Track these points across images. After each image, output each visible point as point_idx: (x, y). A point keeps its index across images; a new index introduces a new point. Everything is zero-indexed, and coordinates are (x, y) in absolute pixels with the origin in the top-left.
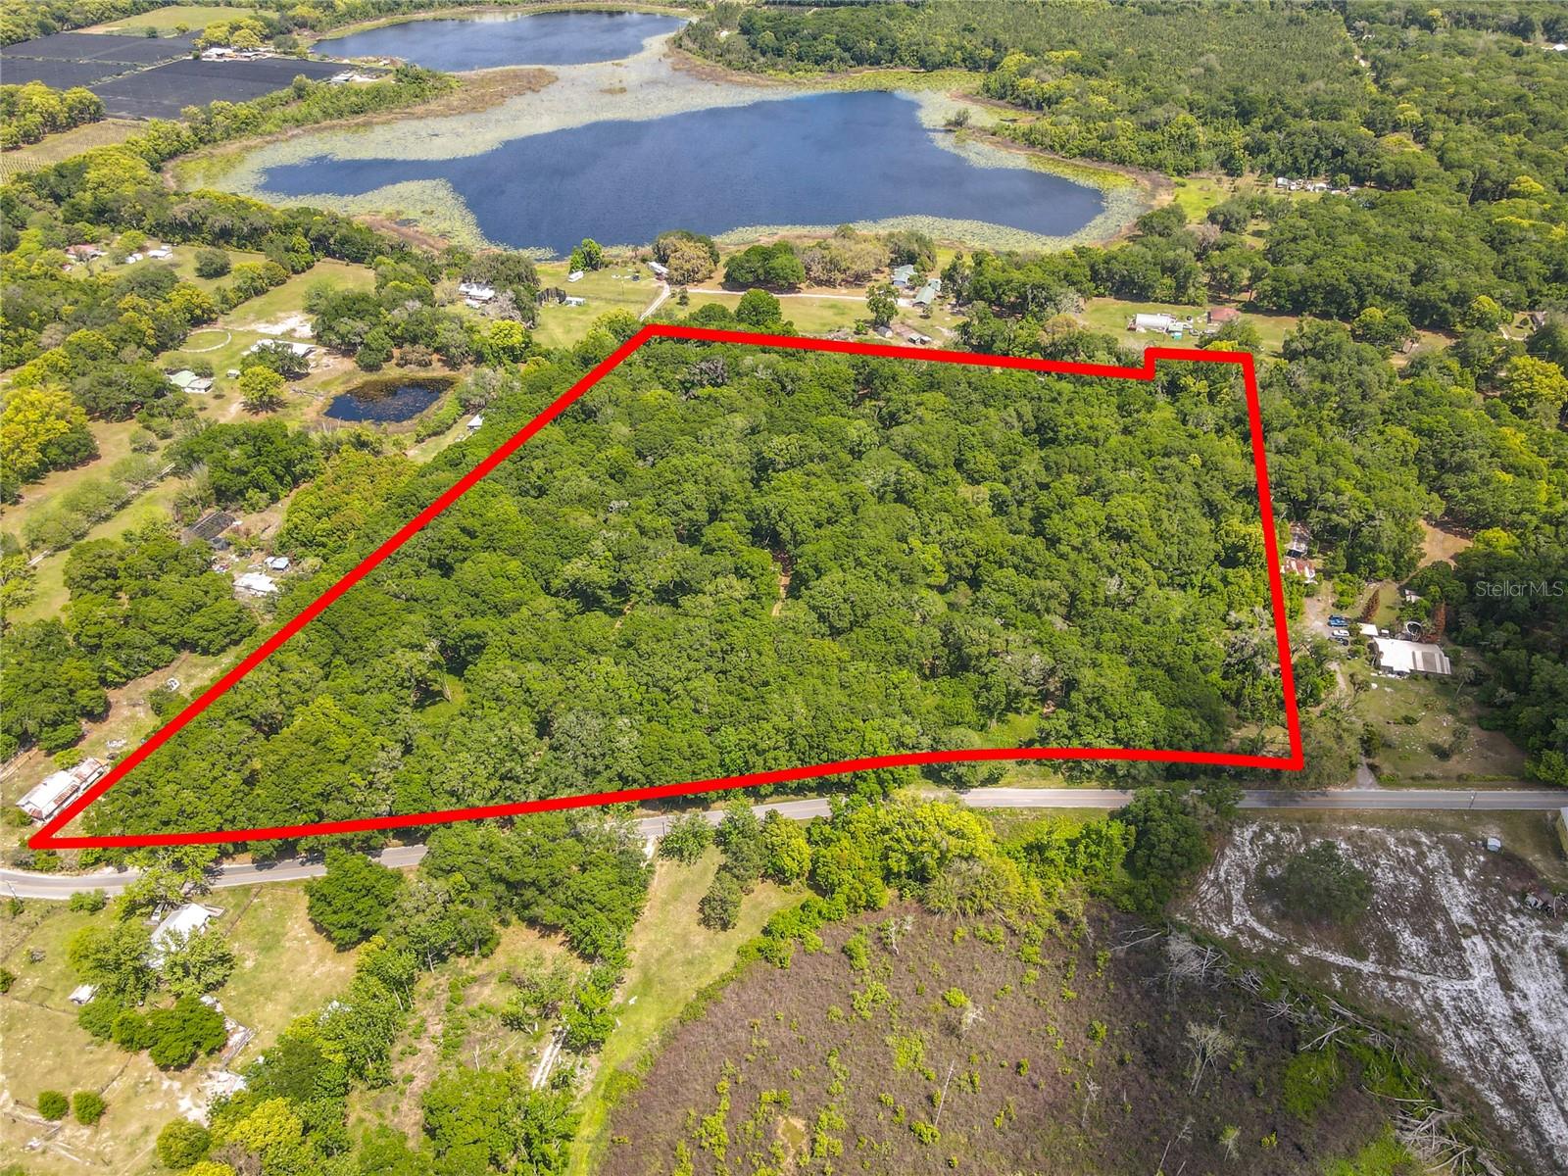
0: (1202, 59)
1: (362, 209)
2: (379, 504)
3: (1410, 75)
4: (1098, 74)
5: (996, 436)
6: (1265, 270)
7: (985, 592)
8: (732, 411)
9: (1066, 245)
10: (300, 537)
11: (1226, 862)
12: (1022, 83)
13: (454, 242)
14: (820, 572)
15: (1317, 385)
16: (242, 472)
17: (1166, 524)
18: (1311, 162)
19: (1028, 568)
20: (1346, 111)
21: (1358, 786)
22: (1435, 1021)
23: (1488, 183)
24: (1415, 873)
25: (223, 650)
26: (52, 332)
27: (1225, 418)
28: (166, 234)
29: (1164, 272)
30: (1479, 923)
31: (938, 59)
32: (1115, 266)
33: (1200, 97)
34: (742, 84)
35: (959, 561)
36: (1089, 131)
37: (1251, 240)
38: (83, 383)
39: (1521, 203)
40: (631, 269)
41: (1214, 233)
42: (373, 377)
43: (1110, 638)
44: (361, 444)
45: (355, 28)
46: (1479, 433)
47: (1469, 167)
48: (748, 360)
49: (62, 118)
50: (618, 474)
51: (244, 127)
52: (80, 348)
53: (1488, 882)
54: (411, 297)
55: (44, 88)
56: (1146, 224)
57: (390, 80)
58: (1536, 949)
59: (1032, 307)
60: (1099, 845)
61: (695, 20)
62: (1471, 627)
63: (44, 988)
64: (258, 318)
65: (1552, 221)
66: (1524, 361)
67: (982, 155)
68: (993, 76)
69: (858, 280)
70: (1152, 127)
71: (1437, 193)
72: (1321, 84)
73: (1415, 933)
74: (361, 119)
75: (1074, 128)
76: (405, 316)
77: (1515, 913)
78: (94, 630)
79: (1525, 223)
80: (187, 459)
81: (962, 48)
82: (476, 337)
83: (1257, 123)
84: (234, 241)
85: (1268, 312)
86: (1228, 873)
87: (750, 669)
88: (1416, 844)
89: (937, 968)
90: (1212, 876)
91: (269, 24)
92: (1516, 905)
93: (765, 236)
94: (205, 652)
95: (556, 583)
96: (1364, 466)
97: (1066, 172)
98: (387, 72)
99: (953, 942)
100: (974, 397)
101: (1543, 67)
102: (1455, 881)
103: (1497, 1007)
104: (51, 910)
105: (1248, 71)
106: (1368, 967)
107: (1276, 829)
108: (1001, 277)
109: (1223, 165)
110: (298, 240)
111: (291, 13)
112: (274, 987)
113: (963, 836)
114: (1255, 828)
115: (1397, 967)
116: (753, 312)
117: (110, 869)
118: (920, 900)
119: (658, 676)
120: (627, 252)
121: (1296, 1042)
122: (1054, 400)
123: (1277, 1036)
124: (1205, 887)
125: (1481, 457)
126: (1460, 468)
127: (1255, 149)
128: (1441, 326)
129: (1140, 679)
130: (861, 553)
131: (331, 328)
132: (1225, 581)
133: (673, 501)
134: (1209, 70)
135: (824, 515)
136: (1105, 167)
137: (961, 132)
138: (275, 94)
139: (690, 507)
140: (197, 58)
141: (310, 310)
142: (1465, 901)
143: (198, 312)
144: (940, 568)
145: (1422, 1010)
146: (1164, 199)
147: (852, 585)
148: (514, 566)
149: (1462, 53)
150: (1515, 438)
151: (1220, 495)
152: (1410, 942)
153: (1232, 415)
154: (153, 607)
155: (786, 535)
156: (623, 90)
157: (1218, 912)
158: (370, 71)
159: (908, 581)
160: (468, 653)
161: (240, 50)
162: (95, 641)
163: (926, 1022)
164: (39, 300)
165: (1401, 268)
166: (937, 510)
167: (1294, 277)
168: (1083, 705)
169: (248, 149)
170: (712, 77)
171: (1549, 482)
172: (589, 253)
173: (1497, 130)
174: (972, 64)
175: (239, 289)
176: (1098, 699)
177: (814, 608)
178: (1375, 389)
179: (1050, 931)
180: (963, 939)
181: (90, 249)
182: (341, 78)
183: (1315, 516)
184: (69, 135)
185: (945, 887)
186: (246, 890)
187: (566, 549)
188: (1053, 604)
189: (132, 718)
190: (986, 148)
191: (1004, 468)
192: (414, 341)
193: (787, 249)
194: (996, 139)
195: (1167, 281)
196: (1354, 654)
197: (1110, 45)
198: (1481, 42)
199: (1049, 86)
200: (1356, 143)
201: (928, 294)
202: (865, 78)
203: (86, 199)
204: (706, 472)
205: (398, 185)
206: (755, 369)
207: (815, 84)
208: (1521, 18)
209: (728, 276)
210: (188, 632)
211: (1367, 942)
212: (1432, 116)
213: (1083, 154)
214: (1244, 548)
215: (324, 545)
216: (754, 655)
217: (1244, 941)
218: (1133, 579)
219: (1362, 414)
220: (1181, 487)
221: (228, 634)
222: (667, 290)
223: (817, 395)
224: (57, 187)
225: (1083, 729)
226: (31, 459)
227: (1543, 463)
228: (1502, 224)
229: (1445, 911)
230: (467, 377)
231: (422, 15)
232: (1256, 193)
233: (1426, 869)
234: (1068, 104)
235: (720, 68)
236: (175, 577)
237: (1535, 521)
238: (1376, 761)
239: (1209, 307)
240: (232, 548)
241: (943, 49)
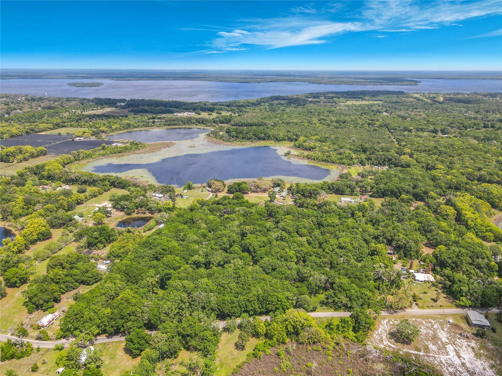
0: (352, 139)
1: (124, 176)
2: (136, 245)
3: (406, 142)
4: (325, 142)
5: (307, 225)
6: (374, 186)
7: (307, 263)
8: (234, 220)
9: (321, 181)
10: (114, 255)
11: (380, 329)
12: (305, 144)
13: (150, 183)
14: (262, 258)
15: (390, 212)
16: (97, 238)
17: (354, 244)
18: (383, 162)
19: (318, 256)
20: (391, 150)
21: (414, 309)
22: (441, 366)
23: (429, 167)
24: (431, 330)
25: (93, 284)
26: (38, 206)
27: (367, 220)
28: (67, 183)
29: (347, 187)
30: (450, 341)
31: (281, 139)
32: (334, 186)
33: (352, 147)
34: (228, 145)
35: (300, 255)
36: (324, 155)
37: (370, 180)
38: (48, 218)
39: (438, 171)
40: (201, 189)
41: (360, 178)
42: (129, 217)
43: (342, 271)
44: (129, 232)
45: (117, 132)
46: (434, 222)
47: (424, 163)
48: (237, 209)
49: (35, 155)
50: (204, 236)
51: (88, 156)
52: (48, 209)
53: (451, 331)
54: (140, 196)
55: (30, 147)
56: (341, 176)
57: (128, 145)
58: (466, 347)
59: (313, 195)
60: (345, 324)
61: (213, 130)
62: (438, 269)
63: (47, 370)
64: (95, 203)
65: (447, 175)
66: (443, 206)
67: (295, 161)
68: (296, 143)
69: (264, 191)
70: (340, 154)
71: (416, 168)
72: (384, 144)
73: (433, 344)
74: (121, 154)
75: (320, 154)
76: (139, 200)
77: (459, 338)
78: (58, 277)
79: (440, 175)
80: (80, 236)
81: (287, 136)
82: (159, 206)
83: (368, 153)
84: (87, 184)
85: (376, 197)
86: (381, 332)
87: (245, 282)
88: (431, 323)
89: (303, 357)
90: (377, 333)
91: (94, 132)
92: (459, 337)
93: (237, 180)
94: (88, 284)
95: (190, 262)
96: (405, 230)
97: (319, 165)
98: (127, 143)
99: (307, 351)
100: (300, 216)
101: (441, 140)
102: (442, 331)
103: (457, 361)
104: (48, 350)
105: (364, 141)
106: (421, 353)
107: (393, 320)
108: (304, 188)
109: (360, 163)
110: (107, 183)
111: (100, 129)
112: (115, 368)
113: (308, 320)
114: (387, 320)
115: (429, 353)
116: (237, 198)
117: (64, 340)
118: (297, 341)
119: (220, 283)
120: (200, 185)
121: (404, 372)
122: (321, 217)
123: (399, 371)
124: (375, 335)
125: (435, 228)
126: (430, 231)
127: (369, 159)
128: (422, 200)
129: (352, 281)
130: (273, 253)
131: (118, 204)
132: (372, 259)
133: (220, 242)
134: (354, 141)
135: (262, 245)
136: (329, 164)
137: (289, 156)
138: (96, 148)
139: (224, 244)
140: (73, 140)
141: (111, 200)
142: (446, 336)
143: (79, 201)
144: (294, 257)
145: (437, 364)
146: (345, 171)
147: (271, 261)
148: (177, 258)
149: (419, 137)
150: (444, 224)
151: (368, 237)
152: (432, 347)
153: (369, 219)
154: (75, 271)
155: (252, 250)
156: (194, 147)
157: (380, 341)
158: (123, 143)
159: (286, 260)
160: (166, 280)
161: (85, 138)
162: (58, 280)
163: (301, 371)
164: (34, 198)
165: (409, 185)
166: (293, 242)
167: (382, 188)
168: (337, 288)
169: (88, 162)
170: (219, 144)
171: (454, 234)
172: (189, 185)
173: (430, 154)
174: (290, 140)
175: (90, 195)
176: (341, 286)
177: (261, 267)
178: (406, 213)
179: (334, 348)
180: (310, 350)
181: (46, 187)
182: (115, 144)
183: (394, 243)
184: (38, 158)
185: (304, 335)
186: (105, 344)
187: (192, 254)
188: (326, 265)
189: (68, 302)
190: (296, 159)
191: (310, 233)
192: (141, 207)
193: (245, 183)
194: (298, 157)
195: (348, 189)
196: (409, 277)
197: (327, 135)
198: (424, 135)
199: (312, 144)
200: (394, 157)
201: (284, 194)
202: (261, 143)
203: (46, 173)
204: (229, 235)
205: (133, 170)
206: (239, 211)
207: (248, 145)
208: (434, 129)
209: (228, 190)
210: (84, 278)
211: (421, 347)
212: (413, 151)
213: (323, 161)
214: (376, 250)
215: (121, 256)
216: (246, 278)
217: (387, 348)
218: (347, 258)
219: (403, 219)
220: (358, 236)
221: (95, 279)
222: (211, 194)
223: (257, 216)
224: (36, 171)
225: (337, 294)
226: (35, 237)
227: (451, 230)
228: (434, 175)
229: (440, 339)
230: (157, 216)
231: (136, 129)
232: (370, 169)
233: (434, 329)
234: (317, 149)
235: (221, 141)
236: (82, 263)
237: (451, 243)
238: (418, 303)
239: (360, 196)
240: (93, 259)
241: (282, 136)
